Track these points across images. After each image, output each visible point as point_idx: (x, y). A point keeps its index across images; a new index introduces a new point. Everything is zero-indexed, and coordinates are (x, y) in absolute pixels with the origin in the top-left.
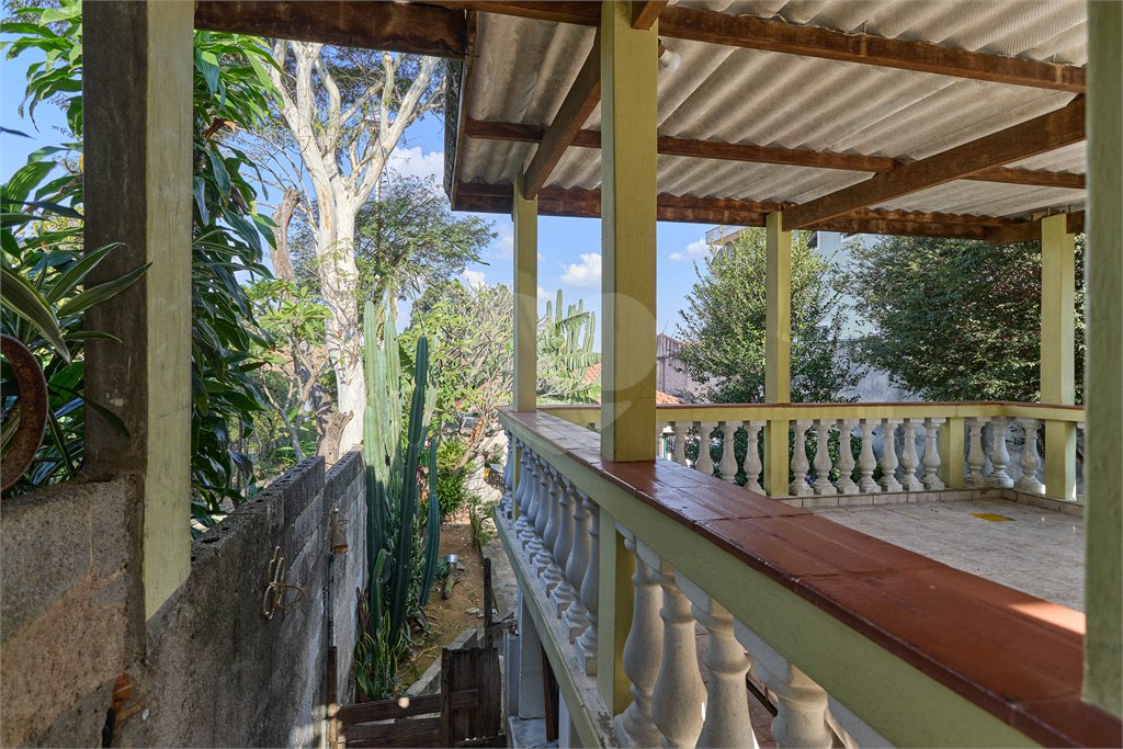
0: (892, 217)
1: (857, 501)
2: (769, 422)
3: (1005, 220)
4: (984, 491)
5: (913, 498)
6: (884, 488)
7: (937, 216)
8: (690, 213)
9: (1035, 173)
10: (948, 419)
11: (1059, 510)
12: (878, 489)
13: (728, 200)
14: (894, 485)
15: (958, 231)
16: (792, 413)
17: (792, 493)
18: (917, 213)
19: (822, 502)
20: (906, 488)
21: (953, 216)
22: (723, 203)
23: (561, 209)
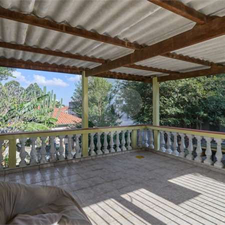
0: (117, 74)
1: (108, 155)
2: (82, 134)
3: (146, 77)
4: (141, 149)
5: (123, 153)
6: (116, 150)
7: (130, 75)
8: (57, 69)
9: (144, 67)
10: (133, 130)
11: (156, 153)
12: (114, 151)
13: (68, 66)
14: (119, 149)
15: (136, 79)
16: (89, 131)
17: (90, 155)
18: (125, 74)
19: (98, 157)
20: (122, 150)
21: (133, 75)
22: (66, 67)
23: (8, 65)
